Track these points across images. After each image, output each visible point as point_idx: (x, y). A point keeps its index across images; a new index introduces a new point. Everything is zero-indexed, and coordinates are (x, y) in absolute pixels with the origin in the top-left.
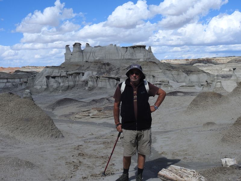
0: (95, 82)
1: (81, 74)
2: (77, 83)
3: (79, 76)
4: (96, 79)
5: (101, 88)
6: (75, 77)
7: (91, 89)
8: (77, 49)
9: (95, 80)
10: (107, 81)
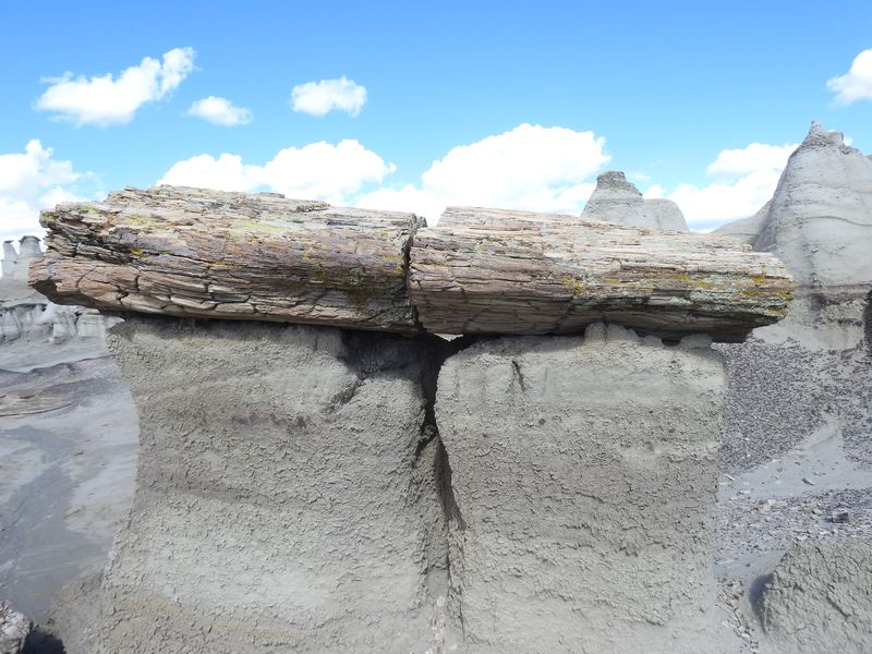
0: (72, 326)
1: (38, 308)
2: (26, 329)
3: (33, 312)
4: (75, 317)
5: (84, 339)
6: (21, 315)
7: (61, 341)
8: (31, 251)
9: (70, 321)
10: (101, 322)
